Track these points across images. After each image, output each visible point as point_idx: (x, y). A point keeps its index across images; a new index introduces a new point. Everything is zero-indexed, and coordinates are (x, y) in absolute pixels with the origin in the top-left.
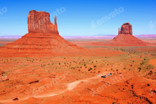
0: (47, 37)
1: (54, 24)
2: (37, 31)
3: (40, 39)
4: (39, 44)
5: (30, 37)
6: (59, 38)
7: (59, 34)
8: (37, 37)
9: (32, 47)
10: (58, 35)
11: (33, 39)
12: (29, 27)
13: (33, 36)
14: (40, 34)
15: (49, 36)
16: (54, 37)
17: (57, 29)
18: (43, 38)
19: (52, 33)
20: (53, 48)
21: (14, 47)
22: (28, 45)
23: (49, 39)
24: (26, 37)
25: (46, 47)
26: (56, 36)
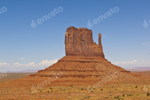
0: (90, 60)
1: (98, 44)
2: (77, 53)
3: (81, 64)
4: (82, 70)
5: (68, 61)
6: (106, 62)
7: (105, 58)
8: (77, 60)
9: (72, 73)
10: (103, 58)
11: (73, 63)
12: (67, 48)
13: (73, 60)
14: (81, 57)
15: (93, 59)
16: (100, 61)
17: (102, 50)
18: (86, 62)
19: (97, 56)
20: (101, 75)
21: (49, 74)
22: (67, 71)
23: (93, 63)
24: (63, 61)
25: (91, 73)
26: (102, 60)
